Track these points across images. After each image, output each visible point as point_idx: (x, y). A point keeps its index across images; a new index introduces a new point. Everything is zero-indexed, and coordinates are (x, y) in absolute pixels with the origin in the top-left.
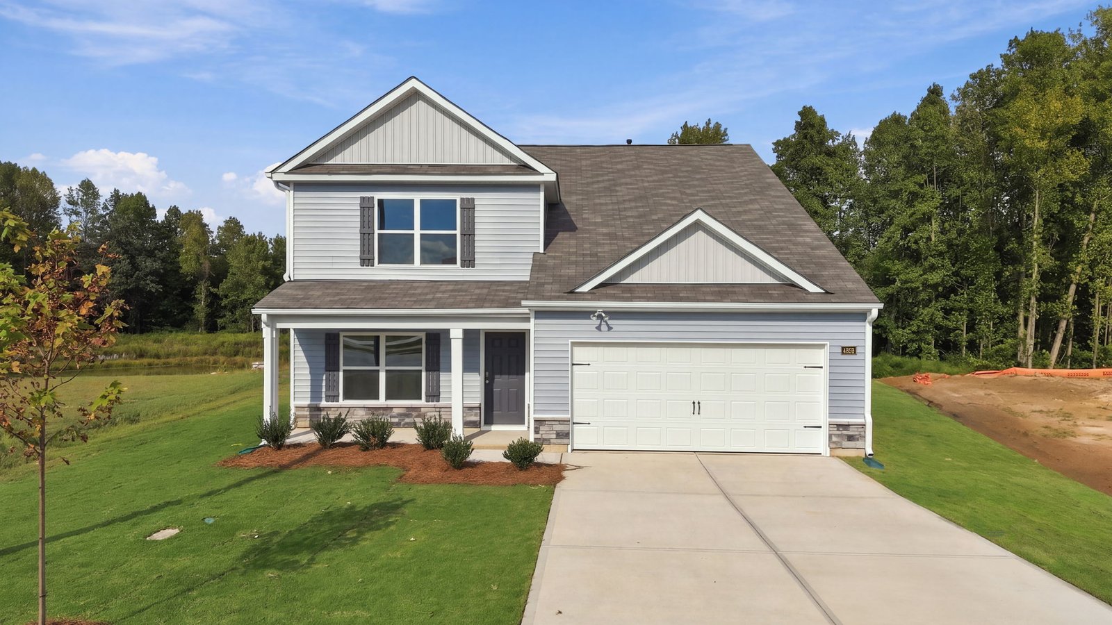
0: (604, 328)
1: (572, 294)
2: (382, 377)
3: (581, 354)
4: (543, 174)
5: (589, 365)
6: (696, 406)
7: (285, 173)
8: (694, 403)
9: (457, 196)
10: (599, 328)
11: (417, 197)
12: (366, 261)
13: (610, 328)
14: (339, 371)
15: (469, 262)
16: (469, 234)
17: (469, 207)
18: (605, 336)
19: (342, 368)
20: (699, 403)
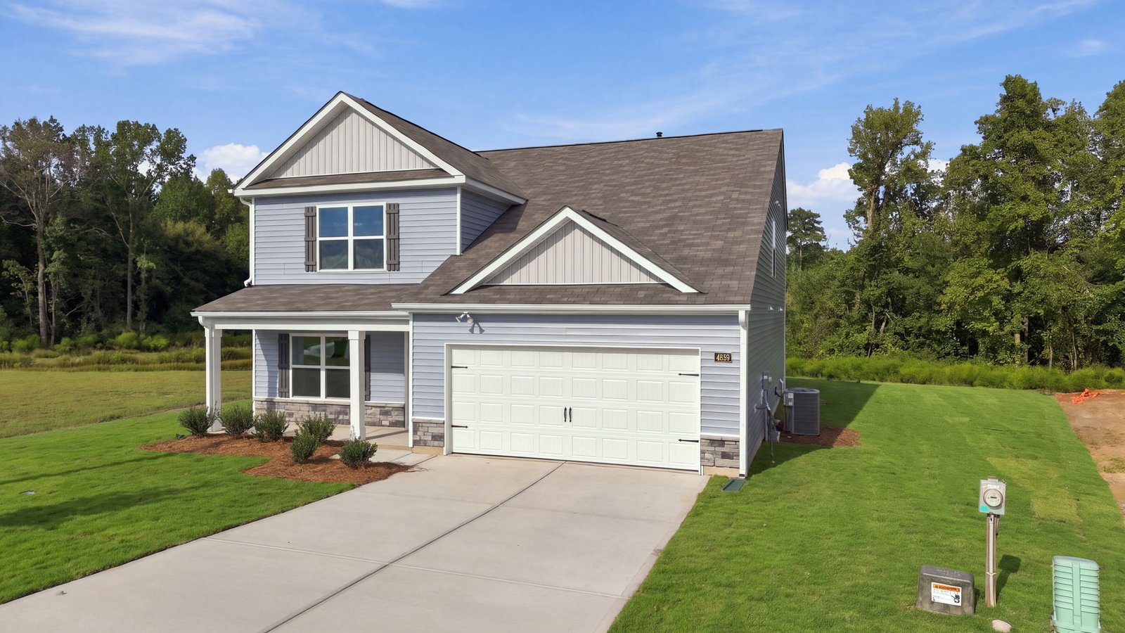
0: (477, 330)
1: (447, 295)
2: (323, 375)
3: (459, 357)
4: (453, 177)
5: (466, 367)
6: (568, 414)
7: (243, 189)
8: (566, 409)
9: (383, 203)
10: (472, 331)
11: (350, 206)
12: (310, 267)
13: (482, 331)
14: (289, 369)
15: (394, 266)
16: (394, 241)
17: (394, 212)
18: (477, 339)
19: (292, 366)
20: (570, 410)
